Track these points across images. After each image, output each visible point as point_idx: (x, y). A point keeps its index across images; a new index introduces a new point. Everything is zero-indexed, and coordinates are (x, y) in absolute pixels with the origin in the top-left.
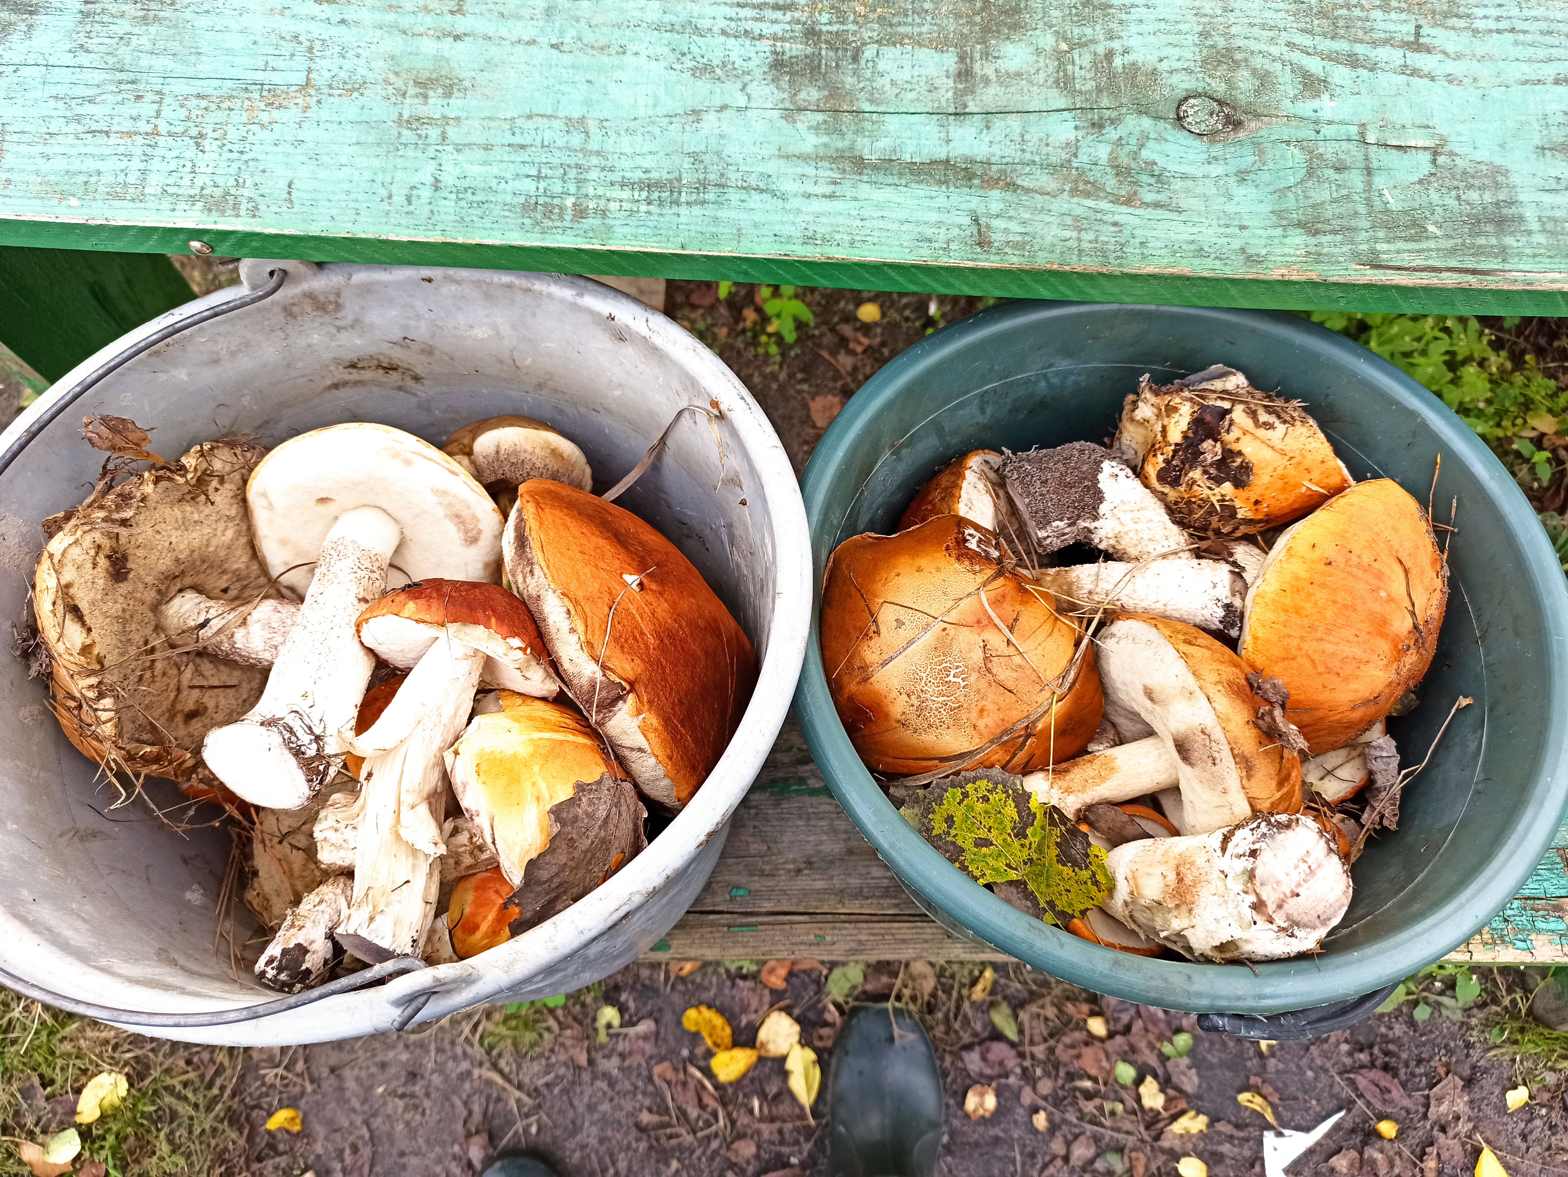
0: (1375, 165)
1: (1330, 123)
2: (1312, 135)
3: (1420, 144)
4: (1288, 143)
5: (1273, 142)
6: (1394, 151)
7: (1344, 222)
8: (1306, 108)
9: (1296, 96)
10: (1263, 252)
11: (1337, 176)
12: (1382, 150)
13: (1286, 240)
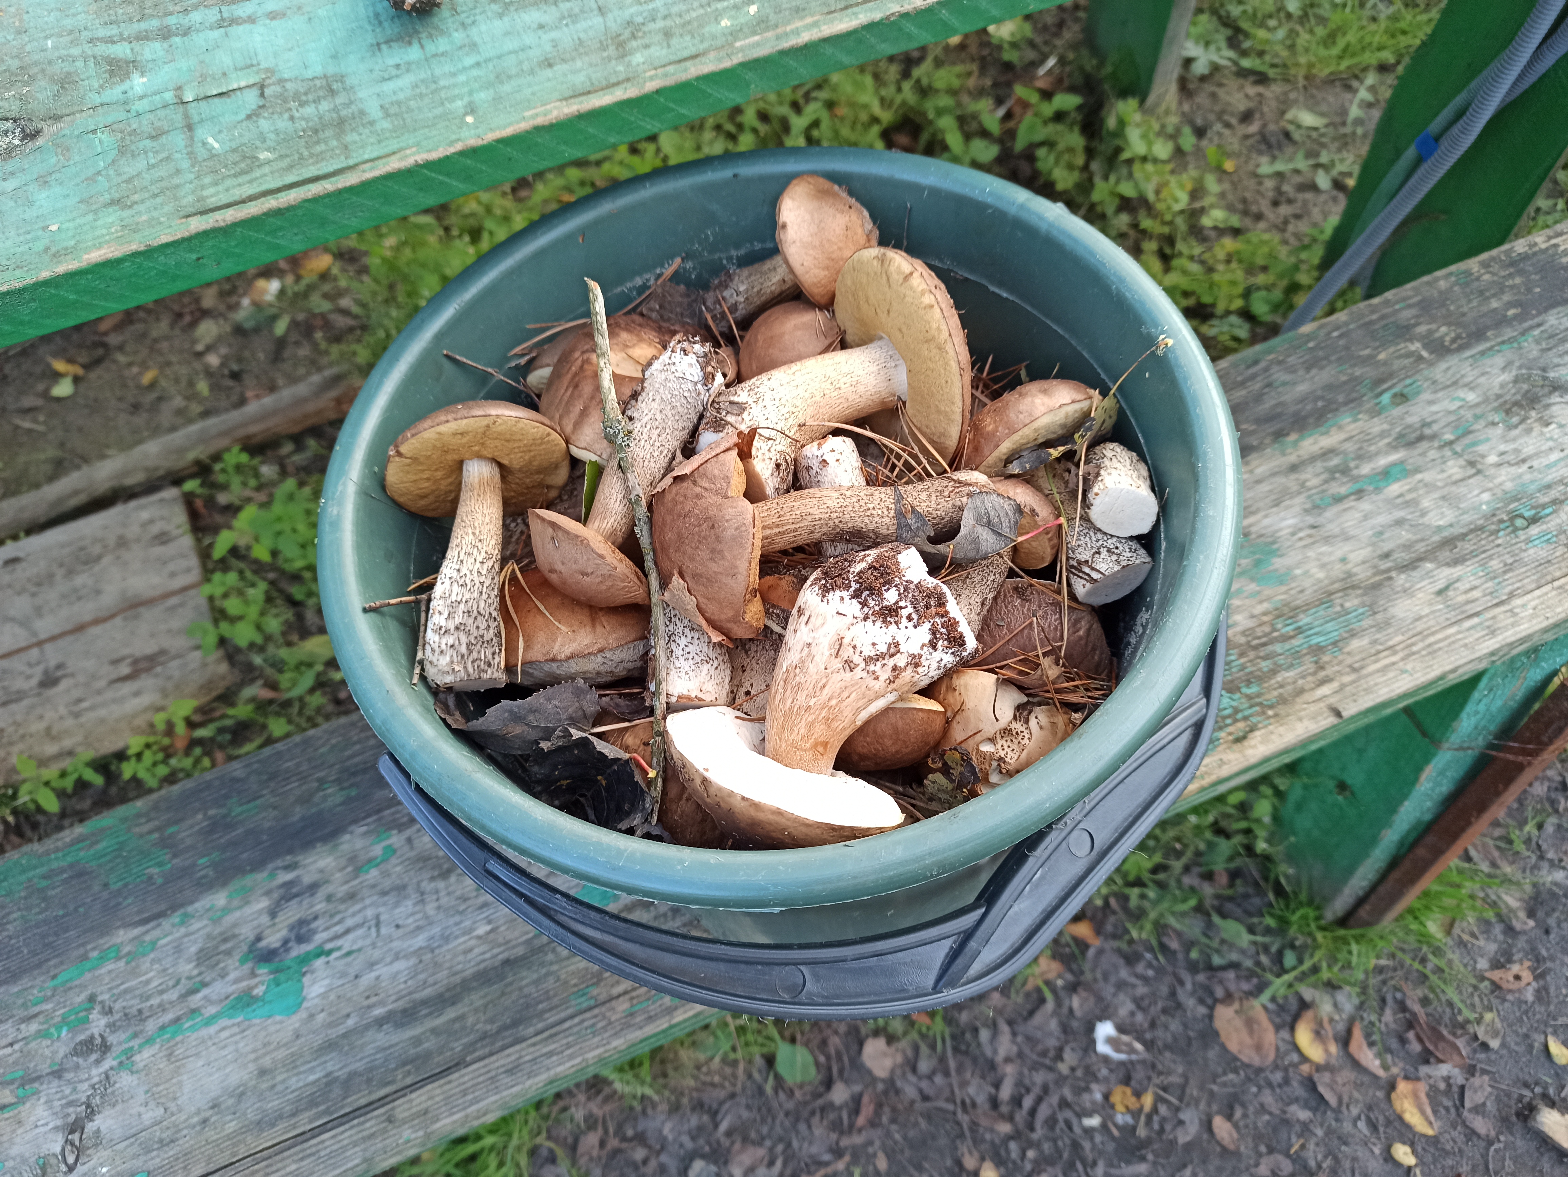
0: (196, 118)
1: (141, 98)
2: (123, 116)
3: (243, 84)
4: (94, 131)
5: (78, 137)
6: (216, 100)
7: (164, 184)
8: (114, 93)
9: (101, 87)
10: (72, 243)
11: (154, 144)
12: (203, 104)
13: (99, 223)
